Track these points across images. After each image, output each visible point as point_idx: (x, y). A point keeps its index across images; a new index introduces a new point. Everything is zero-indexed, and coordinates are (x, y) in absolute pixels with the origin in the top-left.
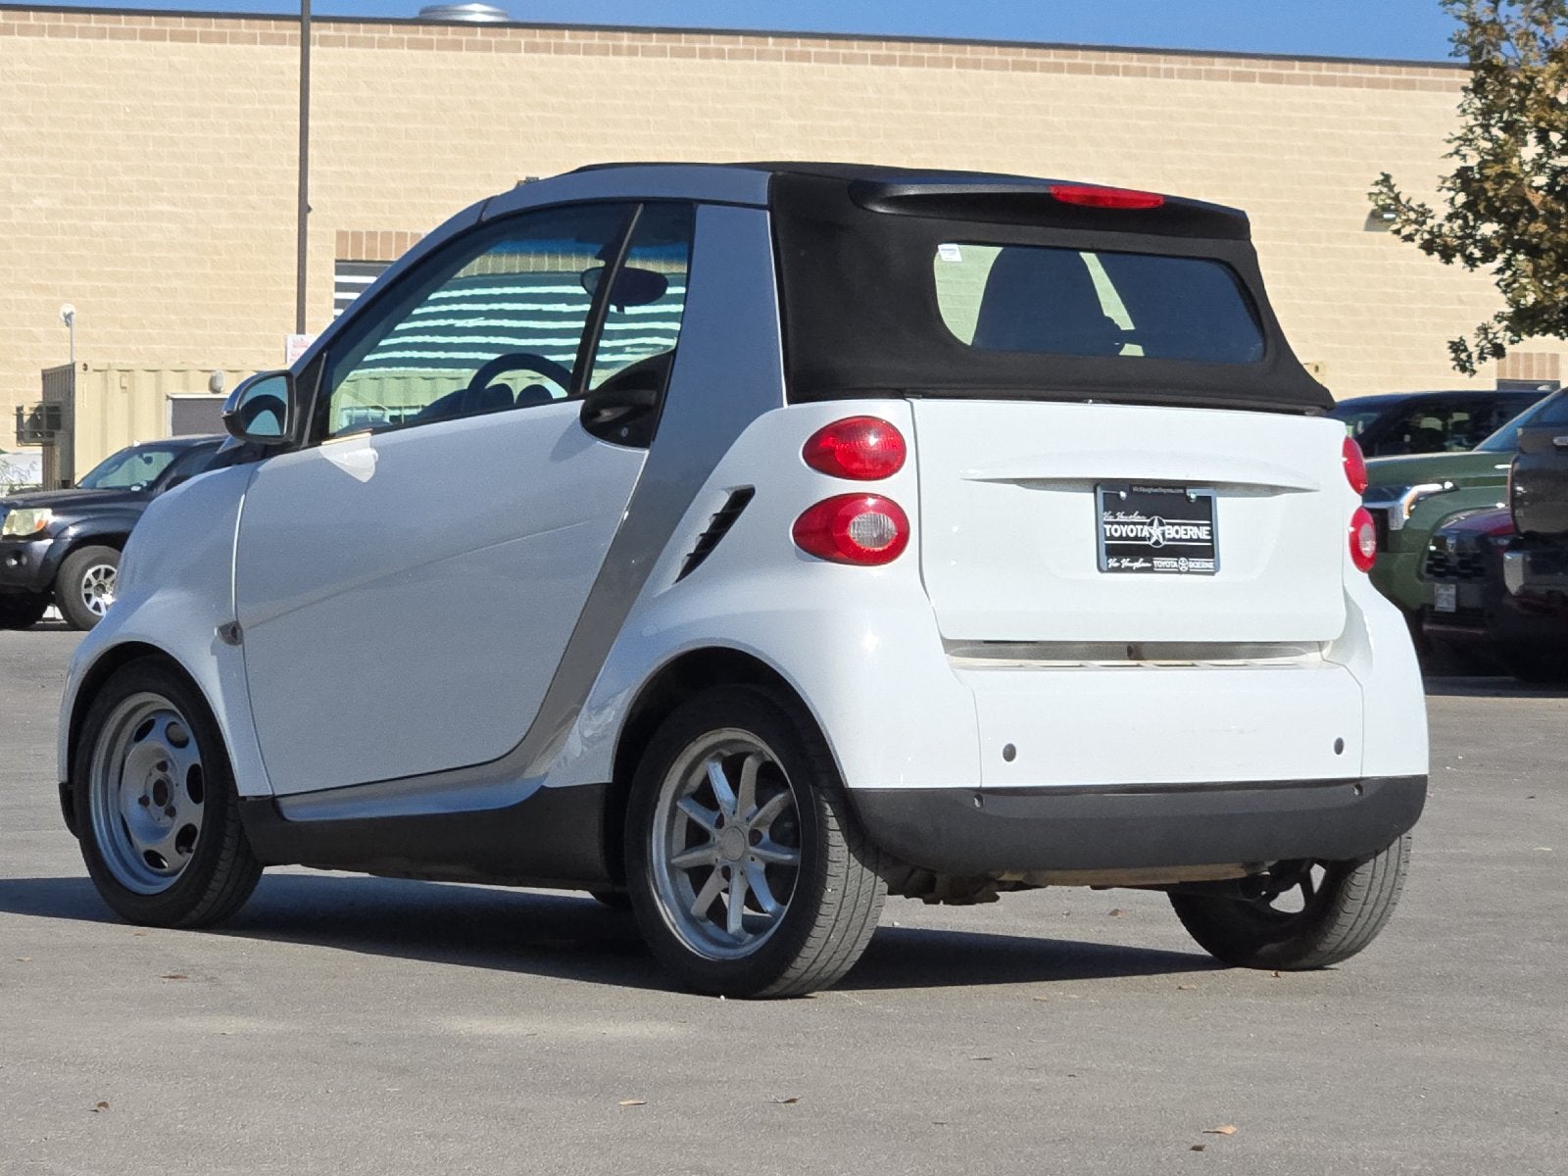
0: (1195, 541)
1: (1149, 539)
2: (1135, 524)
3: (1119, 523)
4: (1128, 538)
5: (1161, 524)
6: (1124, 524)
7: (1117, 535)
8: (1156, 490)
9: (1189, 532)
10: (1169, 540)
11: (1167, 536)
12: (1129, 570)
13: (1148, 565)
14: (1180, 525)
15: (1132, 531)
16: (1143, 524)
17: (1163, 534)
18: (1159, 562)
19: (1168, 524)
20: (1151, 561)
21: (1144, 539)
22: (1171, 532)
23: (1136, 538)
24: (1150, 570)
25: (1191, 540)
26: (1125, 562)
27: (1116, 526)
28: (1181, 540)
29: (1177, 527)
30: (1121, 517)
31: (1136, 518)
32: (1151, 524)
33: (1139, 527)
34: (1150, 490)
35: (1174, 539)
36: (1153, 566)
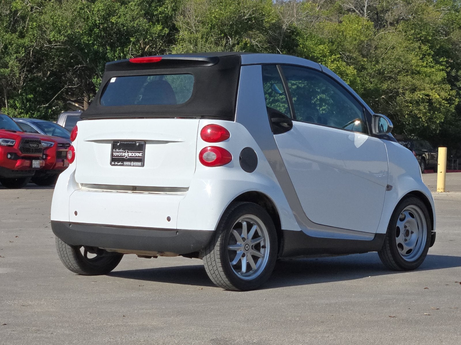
0: (138, 157)
1: (125, 156)
2: (121, 152)
3: (117, 152)
4: (118, 156)
5: (128, 152)
6: (118, 152)
7: (116, 155)
8: (127, 143)
9: (136, 154)
10: (130, 157)
11: (129, 156)
12: (117, 165)
13: (122, 164)
14: (133, 152)
15: (120, 154)
16: (123, 152)
17: (128, 155)
18: (125, 163)
19: (130, 152)
20: (123, 163)
21: (123, 156)
22: (130, 154)
23: (121, 156)
24: (123, 165)
25: (136, 157)
26: (116, 163)
27: (116, 153)
28: (133, 157)
29: (132, 153)
30: (117, 150)
31: (121, 151)
32: (125, 152)
33: (122, 153)
34: (125, 143)
35: (131, 157)
36: (123, 164)
